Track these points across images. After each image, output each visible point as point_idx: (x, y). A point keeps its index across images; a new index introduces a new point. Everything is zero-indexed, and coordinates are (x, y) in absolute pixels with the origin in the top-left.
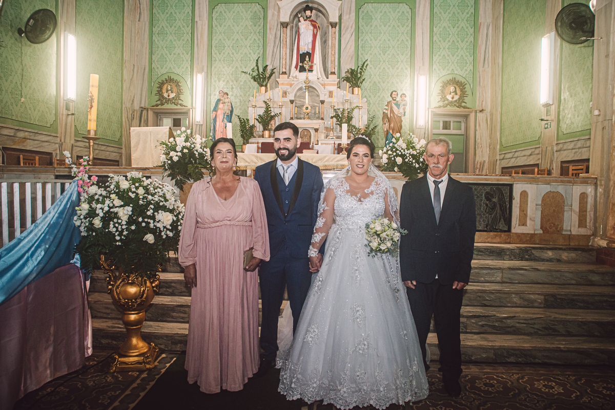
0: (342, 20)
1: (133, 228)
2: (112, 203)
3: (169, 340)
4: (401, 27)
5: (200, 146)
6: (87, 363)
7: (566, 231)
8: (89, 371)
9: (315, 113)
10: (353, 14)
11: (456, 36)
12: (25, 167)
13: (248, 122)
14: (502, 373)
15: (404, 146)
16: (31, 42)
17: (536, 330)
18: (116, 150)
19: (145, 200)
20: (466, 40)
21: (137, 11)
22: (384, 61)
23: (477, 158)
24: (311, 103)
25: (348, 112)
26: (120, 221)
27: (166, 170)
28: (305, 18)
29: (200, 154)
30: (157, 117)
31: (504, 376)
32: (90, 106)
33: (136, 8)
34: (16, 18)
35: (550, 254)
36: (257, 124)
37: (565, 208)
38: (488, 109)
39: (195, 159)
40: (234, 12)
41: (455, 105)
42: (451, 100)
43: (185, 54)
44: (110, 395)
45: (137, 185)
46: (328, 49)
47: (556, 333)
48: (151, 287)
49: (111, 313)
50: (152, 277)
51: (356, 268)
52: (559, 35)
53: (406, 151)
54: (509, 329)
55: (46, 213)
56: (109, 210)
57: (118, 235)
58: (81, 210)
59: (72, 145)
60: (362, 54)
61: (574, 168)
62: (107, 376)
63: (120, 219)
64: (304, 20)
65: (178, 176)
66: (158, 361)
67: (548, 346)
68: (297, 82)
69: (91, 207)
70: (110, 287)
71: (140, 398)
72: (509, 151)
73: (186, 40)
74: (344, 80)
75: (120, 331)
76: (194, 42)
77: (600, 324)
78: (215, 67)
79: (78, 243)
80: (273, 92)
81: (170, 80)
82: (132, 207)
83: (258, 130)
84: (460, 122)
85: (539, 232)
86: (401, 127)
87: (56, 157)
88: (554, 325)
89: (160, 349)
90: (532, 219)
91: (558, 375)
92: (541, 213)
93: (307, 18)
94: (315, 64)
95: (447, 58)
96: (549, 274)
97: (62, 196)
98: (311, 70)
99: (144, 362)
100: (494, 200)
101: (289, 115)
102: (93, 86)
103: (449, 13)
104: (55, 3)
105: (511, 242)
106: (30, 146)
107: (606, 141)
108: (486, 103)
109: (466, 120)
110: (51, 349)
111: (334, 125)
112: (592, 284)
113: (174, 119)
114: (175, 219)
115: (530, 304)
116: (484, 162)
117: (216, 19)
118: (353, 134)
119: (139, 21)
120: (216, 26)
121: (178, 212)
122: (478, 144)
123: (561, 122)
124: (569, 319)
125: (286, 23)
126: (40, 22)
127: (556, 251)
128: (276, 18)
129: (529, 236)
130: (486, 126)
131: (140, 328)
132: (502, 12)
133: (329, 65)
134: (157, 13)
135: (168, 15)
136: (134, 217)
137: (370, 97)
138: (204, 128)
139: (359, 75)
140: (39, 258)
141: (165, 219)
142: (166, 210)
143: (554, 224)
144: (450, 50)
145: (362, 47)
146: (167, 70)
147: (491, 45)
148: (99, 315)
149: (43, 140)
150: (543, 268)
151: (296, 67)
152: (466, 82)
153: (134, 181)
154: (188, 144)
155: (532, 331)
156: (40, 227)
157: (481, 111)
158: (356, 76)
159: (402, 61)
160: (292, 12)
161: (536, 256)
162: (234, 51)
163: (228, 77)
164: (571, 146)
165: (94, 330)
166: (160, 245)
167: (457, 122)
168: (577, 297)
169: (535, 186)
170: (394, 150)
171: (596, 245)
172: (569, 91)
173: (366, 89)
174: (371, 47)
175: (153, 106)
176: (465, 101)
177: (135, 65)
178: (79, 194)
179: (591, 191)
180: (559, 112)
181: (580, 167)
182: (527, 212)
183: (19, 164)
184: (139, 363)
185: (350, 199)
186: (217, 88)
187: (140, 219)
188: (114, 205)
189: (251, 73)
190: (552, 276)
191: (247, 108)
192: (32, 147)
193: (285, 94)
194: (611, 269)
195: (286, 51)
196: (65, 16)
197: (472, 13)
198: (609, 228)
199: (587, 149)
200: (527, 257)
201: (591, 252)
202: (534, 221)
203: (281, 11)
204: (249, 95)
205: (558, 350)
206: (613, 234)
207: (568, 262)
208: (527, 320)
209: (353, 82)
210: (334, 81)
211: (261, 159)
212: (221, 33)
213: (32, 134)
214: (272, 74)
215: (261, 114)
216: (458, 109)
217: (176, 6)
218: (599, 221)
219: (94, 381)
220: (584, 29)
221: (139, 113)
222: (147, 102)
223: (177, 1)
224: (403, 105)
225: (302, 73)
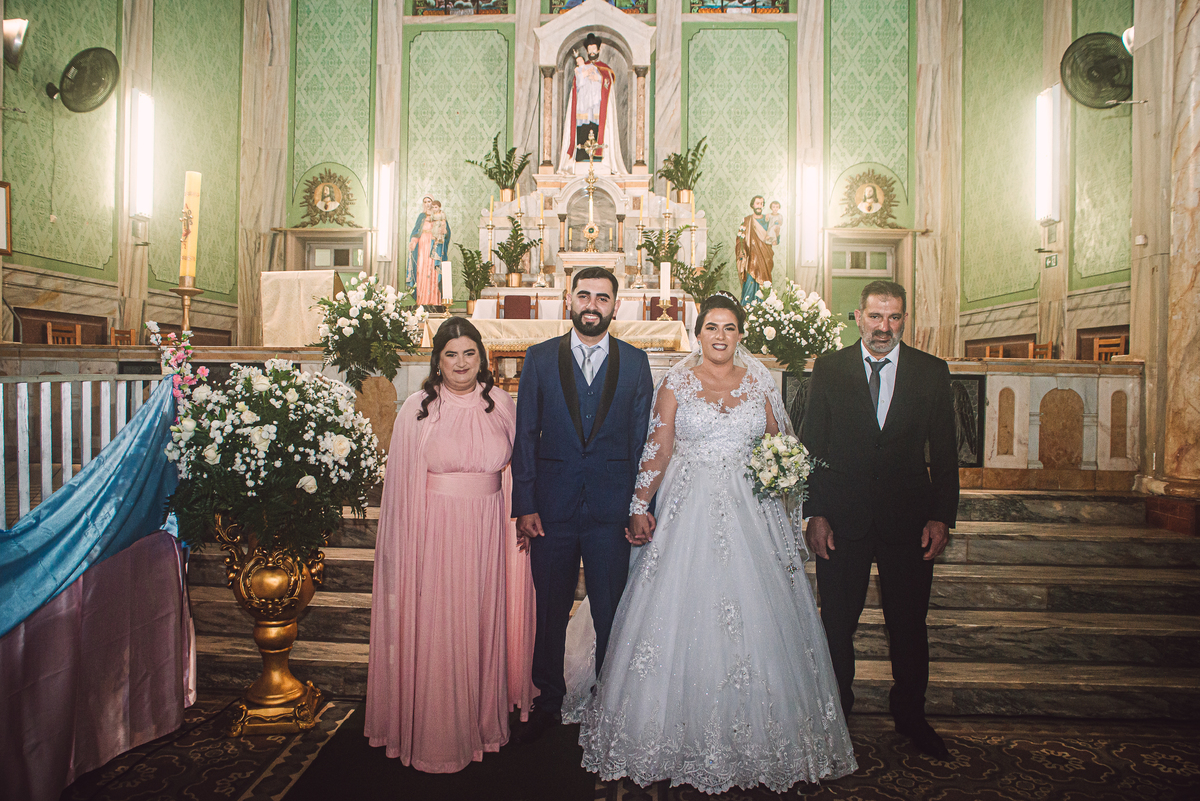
0: (657, 63)
1: (278, 464)
2: (240, 418)
3: (340, 676)
4: (768, 73)
5: (394, 307)
6: (187, 720)
7: (1088, 463)
8: (192, 733)
9: (607, 240)
10: (678, 50)
11: (875, 92)
12: (58, 347)
13: (479, 258)
14: (969, 735)
15: (779, 305)
16: (70, 109)
17: (1032, 653)
18: (225, 311)
19: (299, 413)
20: (893, 97)
21: (266, 47)
22: (738, 140)
23: (918, 323)
24: (599, 221)
25: (671, 237)
26: (253, 452)
27: (330, 352)
28: (587, 59)
29: (393, 322)
30: (304, 248)
31: (973, 741)
32: (184, 232)
33: (265, 41)
34: (44, 65)
35: (1058, 507)
36: (496, 261)
37: (1086, 419)
38: (938, 229)
39: (385, 331)
40: (451, 48)
41: (874, 221)
42: (867, 212)
43: (358, 127)
44: (235, 779)
45: (284, 383)
46: (631, 116)
47: (1071, 659)
48: (309, 576)
49: (231, 625)
50: (312, 557)
51: (721, 534)
52: (1069, 92)
53: (782, 314)
54: (980, 652)
55: (118, 438)
56: (233, 432)
57: (251, 478)
58: (180, 431)
59: (144, 302)
60: (695, 126)
61: (1103, 342)
62: (225, 744)
63: (254, 448)
64: (586, 63)
65: (353, 363)
66: (320, 715)
67: (1054, 683)
68: (573, 181)
69: (199, 425)
70: (232, 575)
71: (291, 784)
72: (979, 310)
73: (359, 100)
74: (662, 176)
75: (248, 659)
76: (375, 104)
78: (415, 153)
79: (173, 493)
80: (526, 199)
81: (328, 177)
82: (276, 425)
83: (497, 272)
84: (885, 254)
85: (1036, 467)
86: (771, 264)
87: (113, 325)
88: (1066, 643)
89: (324, 692)
90: (1023, 442)
91: (1075, 738)
92: (1040, 431)
93: (591, 59)
94: (607, 146)
95: (858, 132)
96: (1056, 547)
97: (145, 406)
98: (597, 158)
99: (295, 717)
101: (558, 243)
102: (190, 194)
103: (860, 48)
104: (115, 36)
105: (984, 486)
106: (65, 305)
107: (1158, 295)
108: (933, 218)
109: (896, 250)
110: (125, 691)
111: (644, 262)
112: (1137, 564)
113: (336, 251)
114: (355, 447)
115: (1020, 604)
116: (932, 330)
117: (417, 61)
118: (681, 280)
119: (270, 65)
120: (417, 74)
121: (359, 434)
122: (920, 295)
123: (1076, 255)
125: (550, 68)
126: (88, 72)
127: (1070, 503)
128: (530, 58)
129: (1018, 473)
130: (934, 261)
131: (288, 652)
132: (961, 45)
133: (633, 147)
134: (303, 50)
135: (325, 54)
136: (280, 443)
137: (711, 207)
138: (394, 268)
139: (690, 166)
140: (107, 521)
141: (337, 447)
142: (338, 431)
143: (1065, 451)
144: (863, 118)
145: (695, 112)
146: (323, 158)
147: (942, 108)
148: (208, 628)
149: (90, 293)
150: (1044, 535)
151: (570, 152)
152: (895, 178)
153: (278, 376)
154: (371, 304)
155: (1025, 654)
156: (107, 464)
157: (925, 233)
158: (685, 167)
159: (772, 140)
160: (561, 48)
161: (1032, 513)
162: (451, 122)
163: (440, 171)
164: (1097, 299)
165: (200, 658)
166: (326, 496)
167: (880, 253)
168: (1109, 591)
169: (1027, 379)
170: (760, 312)
171: (1144, 491)
172: (1090, 197)
173: (703, 193)
174: (713, 113)
175: (296, 227)
176: (893, 214)
177: (263, 147)
178: (175, 402)
179: (1134, 387)
180: (1072, 236)
181: (1114, 341)
182: (1013, 428)
183: (45, 341)
184: (285, 718)
185: (705, 409)
186: (419, 191)
187: (291, 449)
188: (242, 422)
189: (484, 163)
190: (1062, 550)
191: (475, 231)
192: (68, 308)
193: (549, 203)
194: (1174, 537)
195: (550, 121)
196: (134, 59)
197: (904, 47)
198: (1168, 458)
199: (1125, 306)
200: (1014, 513)
201: (1135, 505)
202: (1026, 445)
203: (541, 45)
204: (480, 205)
205: (1075, 691)
206: (1177, 470)
207: (1093, 523)
208: (1015, 634)
209: (678, 180)
210: (643, 178)
211: (507, 330)
212: (425, 87)
213: (68, 282)
214: (525, 165)
215: (504, 241)
216: (880, 229)
217: (340, 36)
218: (1151, 444)
219: (203, 754)
220: (1114, 81)
221: (269, 241)
222: (284, 218)
223: (342, 28)
224: (776, 223)
225: (581, 163)
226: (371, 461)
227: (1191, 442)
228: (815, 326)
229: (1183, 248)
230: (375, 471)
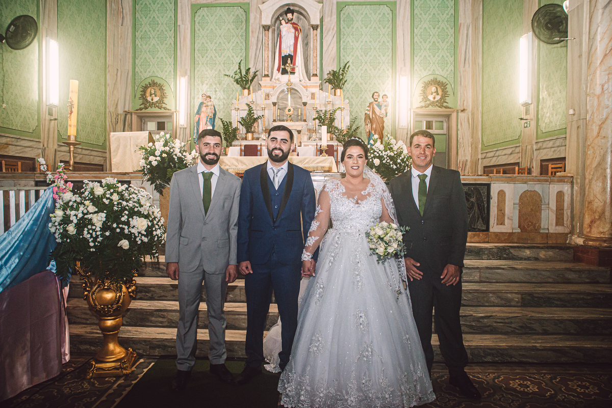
0: (324, 23)
1: (107, 234)
2: (87, 209)
3: (147, 345)
4: (382, 28)
5: (179, 150)
6: (64, 370)
7: (544, 229)
8: (65, 377)
9: (298, 116)
10: (335, 17)
11: (437, 37)
13: (231, 125)
14: (478, 373)
15: (382, 147)
16: (12, 48)
17: (513, 329)
18: (100, 154)
19: (120, 206)
20: (446, 40)
21: (119, 16)
22: (366, 63)
23: (460, 158)
24: (294, 105)
25: (331, 113)
26: (94, 227)
27: (146, 175)
28: (287, 21)
29: (179, 158)
30: (141, 121)
31: (480, 376)
32: (70, 112)
33: (119, 13)
35: (528, 252)
36: (240, 127)
37: (543, 206)
38: (470, 109)
39: (174, 163)
40: (216, 16)
41: (437, 105)
42: (433, 100)
43: (168, 57)
44: (86, 402)
45: (112, 191)
46: (310, 51)
47: (533, 332)
48: (127, 293)
49: (90, 319)
50: (128, 283)
51: (357, 273)
52: (536, 35)
53: (383, 152)
54: (486, 329)
55: (20, 221)
56: (83, 217)
57: (92, 241)
58: (55, 217)
59: (56, 149)
60: (344, 56)
61: (553, 166)
62: (83, 383)
63: (94, 225)
64: (286, 23)
65: (158, 180)
66: (135, 366)
67: (524, 345)
68: (280, 84)
69: (65, 214)
70: (86, 293)
71: (115, 404)
72: (491, 150)
73: (169, 43)
74: (326, 82)
75: (98, 337)
76: (177, 45)
77: (576, 322)
78: (198, 71)
79: (53, 250)
80: (256, 94)
81: (153, 84)
82: (105, 213)
83: (241, 132)
84: (442, 122)
85: (517, 231)
86: (383, 127)
88: (530, 323)
89: (138, 354)
90: (510, 218)
91: (534, 374)
92: (519, 212)
93: (289, 21)
94: (297, 67)
95: (428, 58)
96: (526, 273)
97: (36, 203)
98: (293, 73)
99: (121, 368)
100: (472, 200)
101: (272, 117)
102: (72, 92)
103: (430, 14)
104: (36, 9)
105: (490, 241)
106: (12, 151)
107: (580, 141)
108: (467, 103)
109: (448, 120)
110: (27, 355)
111: (317, 127)
112: (569, 282)
113: (158, 122)
114: (150, 224)
115: (507, 303)
116: (467, 161)
117: (199, 23)
118: (336, 136)
119: (122, 25)
120: (199, 30)
121: (153, 217)
122: (460, 143)
123: (540, 121)
124: (545, 317)
125: (268, 26)
126: (21, 28)
127: (534, 250)
128: (258, 21)
129: (508, 235)
130: (468, 125)
131: (117, 333)
132: (481, 13)
133: (311, 67)
134: (139, 18)
135: (151, 20)
136: (108, 223)
137: (352, 98)
138: (188, 131)
139: (341, 77)
140: (13, 266)
141: (139, 225)
142: (141, 216)
143: (532, 223)
144: (431, 51)
145: (344, 49)
146: (150, 74)
147: (472, 46)
148: (78, 320)
149: (26, 145)
150: (520, 267)
151: (278, 70)
152: (447, 82)
153: (109, 187)
154: (167, 149)
155: (509, 330)
156: (13, 235)
157: (463, 111)
158: (338, 77)
159: (384, 63)
160: (273, 16)
161: (514, 255)
162: (216, 55)
163: (211, 80)
164: (550, 144)
165: (71, 337)
166: (135, 250)
167: (439, 122)
168: (554, 296)
169: (512, 186)
170: (372, 151)
171: (573, 243)
172: (547, 91)
173: (348, 91)
174: (353, 49)
175: (137, 110)
176: (447, 101)
177: (119, 69)
178: (54, 201)
179: (568, 189)
180: (538, 111)
181: (559, 166)
182: (505, 211)
183: (1, 170)
184: (115, 368)
185: (347, 202)
186: (200, 91)
187: (115, 225)
188: (88, 211)
189: (234, 76)
190: (529, 274)
191: (230, 111)
192: (14, 153)
193: (268, 96)
194: (587, 267)
195: (268, 54)
196: (47, 22)
197: (452, 14)
198: (585, 226)
199: (564, 147)
200: (505, 256)
201: (568, 251)
202: (512, 220)
203: (262, 14)
204: (232, 98)
205: (534, 349)
206: (590, 232)
207: (546, 260)
208: (504, 319)
209: (335, 84)
210: (317, 83)
211: (241, 162)
212: (203, 37)
213: (13, 140)
214: (255, 77)
215: (244, 116)
216: (440, 109)
217: (158, 10)
218: (576, 219)
219: (70, 389)
220: (559, 29)
221: (123, 117)
222: (131, 106)
223: (159, 6)
224: (385, 106)
225: (284, 76)
226: (159, 232)
227: (597, 217)
228: (401, 158)
229: (593, 116)
230: (161, 237)
